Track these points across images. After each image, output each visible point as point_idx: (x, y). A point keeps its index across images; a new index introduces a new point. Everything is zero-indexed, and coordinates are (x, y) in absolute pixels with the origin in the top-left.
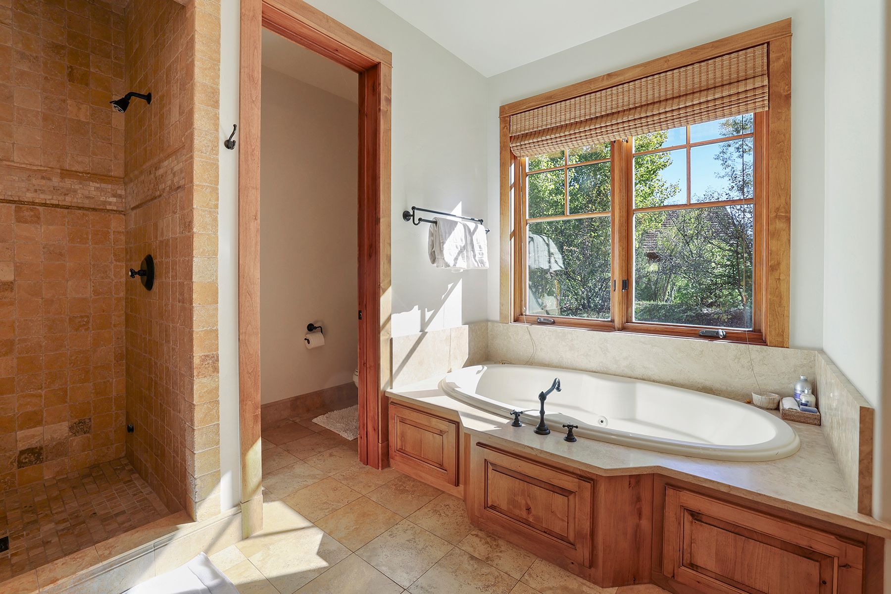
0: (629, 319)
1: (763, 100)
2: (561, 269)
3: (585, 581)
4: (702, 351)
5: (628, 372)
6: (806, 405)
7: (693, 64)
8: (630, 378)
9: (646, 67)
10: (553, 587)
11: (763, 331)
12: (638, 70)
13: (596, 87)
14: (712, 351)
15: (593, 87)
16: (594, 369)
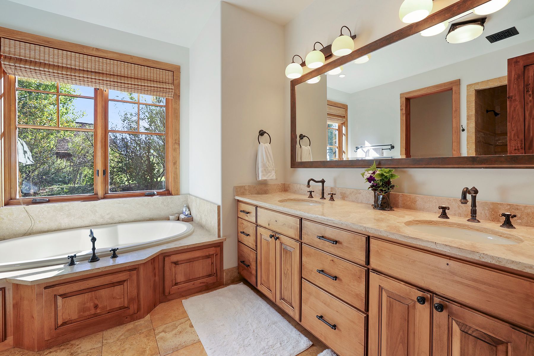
0: (107, 192)
1: (172, 94)
2: (32, 163)
3: (135, 322)
4: (148, 202)
5: (110, 221)
6: (188, 215)
7: (145, 66)
8: (112, 224)
9: (120, 56)
10: (122, 334)
11: (170, 190)
12: (116, 55)
13: (87, 52)
14: (153, 201)
15: (85, 51)
16: (87, 225)
